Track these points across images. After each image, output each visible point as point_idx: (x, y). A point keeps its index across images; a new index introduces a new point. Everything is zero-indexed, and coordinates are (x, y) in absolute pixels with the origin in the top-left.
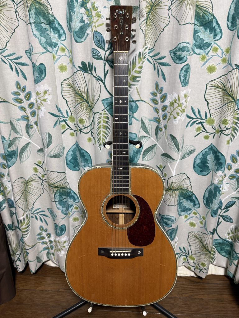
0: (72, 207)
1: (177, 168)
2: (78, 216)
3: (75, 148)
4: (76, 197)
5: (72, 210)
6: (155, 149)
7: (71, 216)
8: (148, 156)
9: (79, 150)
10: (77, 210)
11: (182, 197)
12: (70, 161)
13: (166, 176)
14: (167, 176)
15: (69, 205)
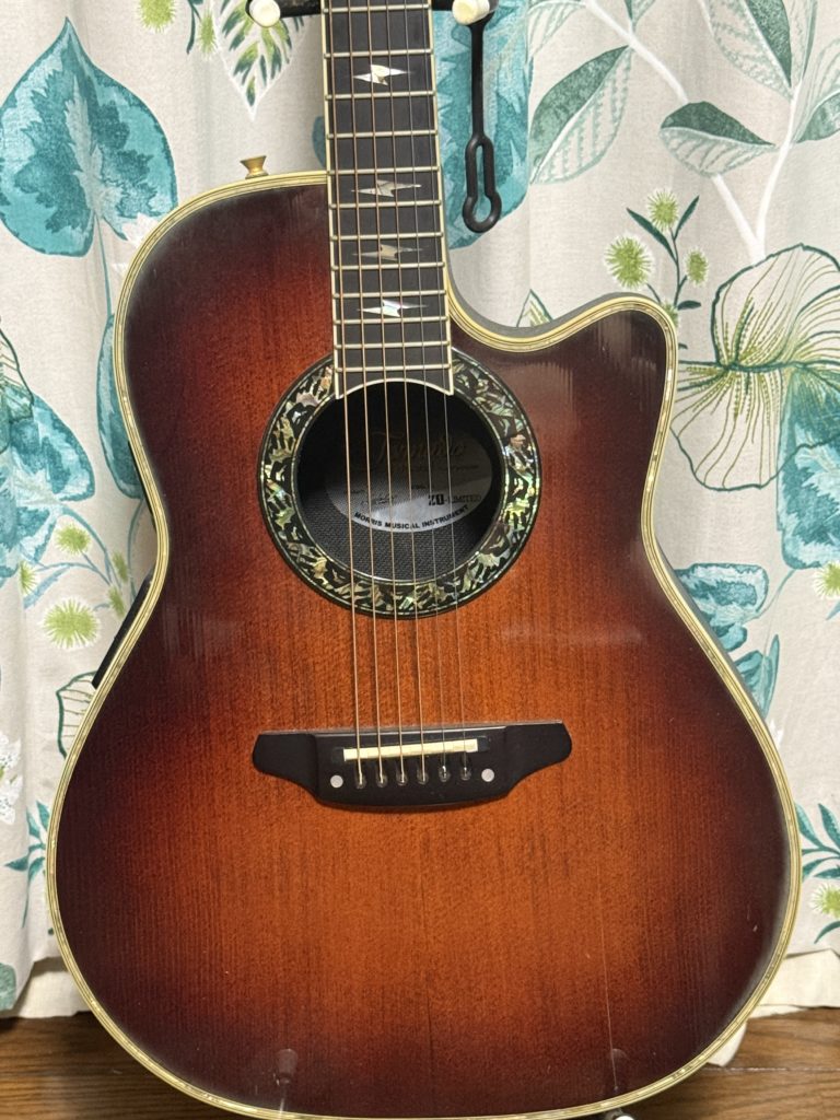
0: (43, 531)
1: (776, 205)
2: (84, 604)
3: (52, 79)
4: (69, 457)
5: (40, 550)
6: (619, 85)
7: (38, 593)
8: (566, 139)
9: (80, 92)
10: (78, 557)
11: (808, 426)
12: (18, 182)
13: (698, 277)
14: (707, 274)
15: (18, 512)
